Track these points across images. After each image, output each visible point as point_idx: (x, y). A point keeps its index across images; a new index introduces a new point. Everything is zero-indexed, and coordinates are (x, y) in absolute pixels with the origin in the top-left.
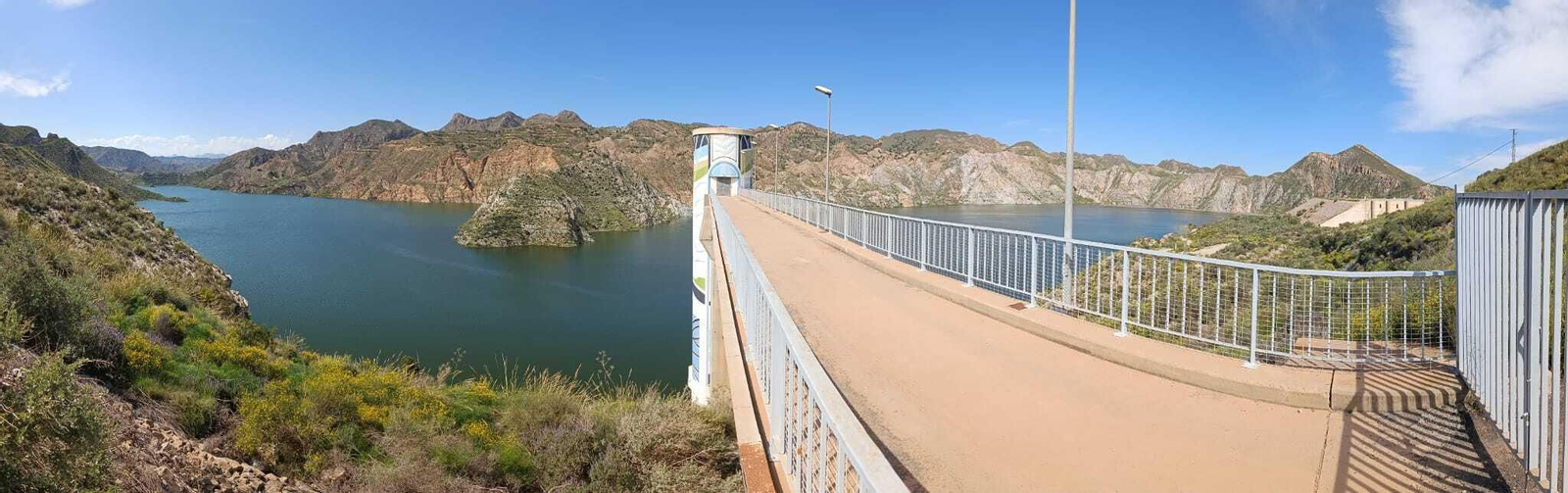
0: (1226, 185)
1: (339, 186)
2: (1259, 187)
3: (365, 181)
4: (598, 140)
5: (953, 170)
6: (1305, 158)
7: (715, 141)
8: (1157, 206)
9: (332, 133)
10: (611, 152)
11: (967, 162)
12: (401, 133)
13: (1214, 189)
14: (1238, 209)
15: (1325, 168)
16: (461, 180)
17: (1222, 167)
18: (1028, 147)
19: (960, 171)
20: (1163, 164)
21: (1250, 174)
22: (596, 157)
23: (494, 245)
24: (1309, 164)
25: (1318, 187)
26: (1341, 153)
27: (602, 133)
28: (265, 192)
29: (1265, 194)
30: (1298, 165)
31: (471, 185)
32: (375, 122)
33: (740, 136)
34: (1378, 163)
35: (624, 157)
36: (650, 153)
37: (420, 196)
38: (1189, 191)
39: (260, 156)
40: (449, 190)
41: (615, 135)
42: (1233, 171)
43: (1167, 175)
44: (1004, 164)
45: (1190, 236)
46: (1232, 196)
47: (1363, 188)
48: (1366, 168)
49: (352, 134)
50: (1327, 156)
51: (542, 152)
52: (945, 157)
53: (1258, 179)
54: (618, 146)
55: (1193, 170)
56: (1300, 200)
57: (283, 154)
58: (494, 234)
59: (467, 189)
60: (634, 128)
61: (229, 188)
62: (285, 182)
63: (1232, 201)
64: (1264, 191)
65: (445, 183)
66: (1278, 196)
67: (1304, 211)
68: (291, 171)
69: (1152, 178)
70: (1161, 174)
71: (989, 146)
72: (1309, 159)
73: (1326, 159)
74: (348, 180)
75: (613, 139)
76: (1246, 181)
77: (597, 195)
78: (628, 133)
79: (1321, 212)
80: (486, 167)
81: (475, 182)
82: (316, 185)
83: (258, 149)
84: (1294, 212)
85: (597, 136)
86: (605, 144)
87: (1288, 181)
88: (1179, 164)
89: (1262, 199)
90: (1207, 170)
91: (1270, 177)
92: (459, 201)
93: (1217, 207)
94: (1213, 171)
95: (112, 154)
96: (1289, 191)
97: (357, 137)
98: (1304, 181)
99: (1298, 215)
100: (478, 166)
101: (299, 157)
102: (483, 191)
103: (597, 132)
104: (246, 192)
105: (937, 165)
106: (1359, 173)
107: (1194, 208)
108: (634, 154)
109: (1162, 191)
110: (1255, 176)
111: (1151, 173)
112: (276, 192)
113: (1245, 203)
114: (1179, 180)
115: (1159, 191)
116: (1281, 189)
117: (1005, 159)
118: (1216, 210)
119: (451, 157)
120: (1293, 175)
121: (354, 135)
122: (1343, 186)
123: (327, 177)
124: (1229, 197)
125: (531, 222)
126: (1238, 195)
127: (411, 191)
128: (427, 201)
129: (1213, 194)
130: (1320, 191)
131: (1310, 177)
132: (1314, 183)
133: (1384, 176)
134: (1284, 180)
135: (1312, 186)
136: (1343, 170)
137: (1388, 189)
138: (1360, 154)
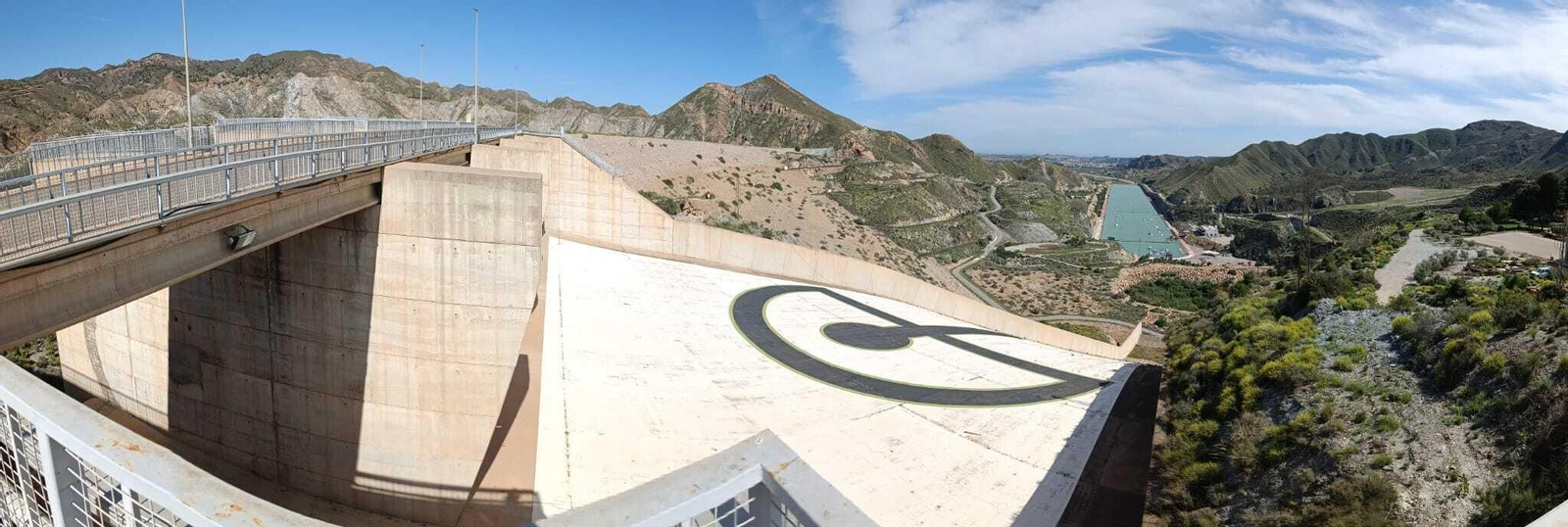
5: (276, 96)
6: (698, 90)
11: (293, 87)
15: (723, 105)
19: (284, 97)
24: (703, 97)
25: (710, 130)
26: (746, 86)
30: (689, 99)
34: (795, 100)
44: (332, 90)
47: (771, 132)
48: (778, 106)
50: (725, 88)
52: (273, 81)
69: (505, 113)
72: (703, 91)
73: (725, 93)
87: (672, 119)
98: (694, 118)
105: (260, 91)
106: (768, 112)
117: (334, 83)
122: (745, 128)
130: (713, 133)
131: (702, 114)
132: (707, 122)
133: (801, 116)
134: (668, 118)
135: (704, 128)
136: (747, 107)
137: (805, 136)
138: (772, 87)
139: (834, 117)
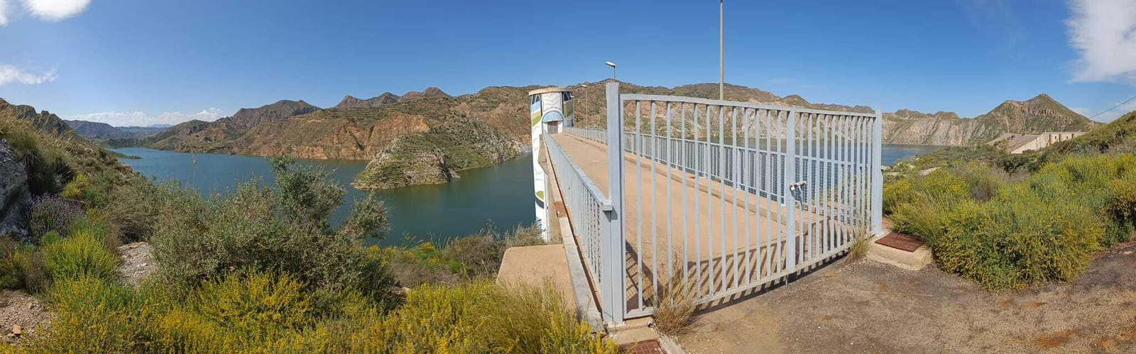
0: (943, 126)
1: (258, 148)
2: (967, 126)
3: (278, 145)
4: (457, 105)
6: (1002, 105)
7: (544, 97)
8: (894, 143)
9: (252, 109)
10: (468, 112)
12: (304, 109)
13: (934, 129)
14: (952, 143)
15: (1017, 112)
16: (353, 144)
17: (941, 113)
18: (796, 100)
20: (900, 113)
21: (961, 117)
22: (456, 117)
23: (384, 188)
24: (1005, 109)
25: (1012, 125)
26: (1030, 101)
27: (460, 100)
28: (201, 152)
29: (972, 131)
30: (997, 109)
31: (362, 148)
32: (285, 102)
33: (563, 92)
34: (1058, 107)
35: (478, 116)
36: (498, 111)
37: (320, 154)
38: (917, 131)
39: (197, 126)
40: (343, 150)
41: (469, 100)
42: (948, 116)
43: (902, 120)
45: (915, 163)
46: (948, 133)
47: (1047, 125)
48: (1049, 111)
49: (267, 110)
50: (1018, 103)
51: (415, 118)
53: (967, 120)
54: (472, 108)
55: (920, 116)
56: (999, 134)
57: (215, 124)
58: (383, 180)
59: (358, 150)
60: (484, 94)
61: (174, 149)
62: (217, 145)
63: (947, 137)
64: (971, 129)
65: (340, 145)
66: (981, 131)
67: (1000, 142)
68: (221, 136)
69: (890, 122)
70: (896, 120)
71: (766, 97)
72: (1004, 105)
73: (1018, 105)
74: (264, 143)
75: (468, 103)
76: (958, 122)
77: (460, 144)
78: (479, 98)
79: (1011, 143)
80: (373, 134)
81: (365, 144)
82: (241, 148)
83: (195, 121)
84: (991, 143)
85: (456, 103)
86: (463, 108)
87: (989, 121)
88: (910, 112)
89: (969, 135)
90: (930, 115)
91: (976, 119)
92: (352, 158)
93: (937, 142)
94: (934, 116)
95: (86, 125)
96: (990, 128)
97: (271, 113)
98: (1002, 121)
99: (995, 145)
100: (366, 134)
101: (227, 126)
102: (372, 150)
103: (455, 100)
104: (188, 152)
106: (1044, 114)
107: (920, 143)
108: (485, 113)
109: (898, 132)
110: (965, 119)
111: (889, 119)
112: (210, 151)
113: (957, 138)
114: (910, 124)
115: (895, 132)
116: (983, 127)
118: (936, 144)
119: (344, 127)
120: (994, 116)
121: (267, 111)
122: (1032, 124)
123: (249, 141)
124: (945, 135)
125: (411, 169)
126: (952, 132)
127: (313, 151)
128: (325, 158)
129: (934, 133)
130: (1013, 128)
131: (1006, 118)
132: (1009, 122)
133: (1061, 116)
134: (986, 120)
135: (1008, 124)
136: (1031, 112)
137: (1064, 126)
138: (1044, 99)
139: (1078, 116)
